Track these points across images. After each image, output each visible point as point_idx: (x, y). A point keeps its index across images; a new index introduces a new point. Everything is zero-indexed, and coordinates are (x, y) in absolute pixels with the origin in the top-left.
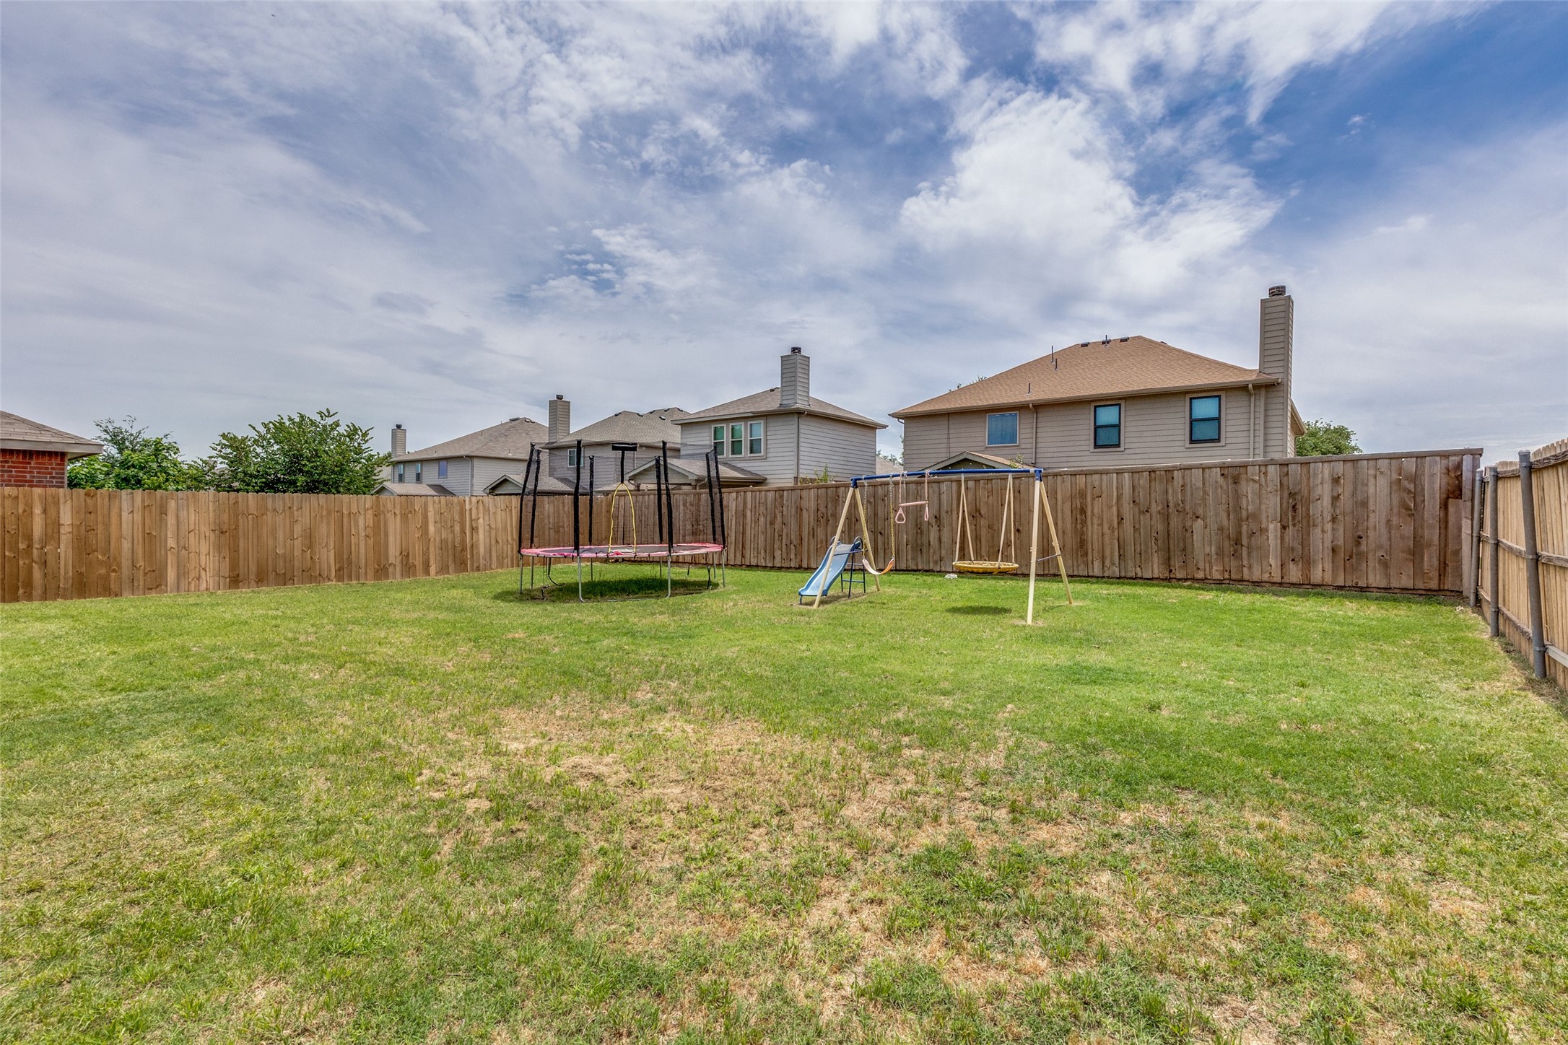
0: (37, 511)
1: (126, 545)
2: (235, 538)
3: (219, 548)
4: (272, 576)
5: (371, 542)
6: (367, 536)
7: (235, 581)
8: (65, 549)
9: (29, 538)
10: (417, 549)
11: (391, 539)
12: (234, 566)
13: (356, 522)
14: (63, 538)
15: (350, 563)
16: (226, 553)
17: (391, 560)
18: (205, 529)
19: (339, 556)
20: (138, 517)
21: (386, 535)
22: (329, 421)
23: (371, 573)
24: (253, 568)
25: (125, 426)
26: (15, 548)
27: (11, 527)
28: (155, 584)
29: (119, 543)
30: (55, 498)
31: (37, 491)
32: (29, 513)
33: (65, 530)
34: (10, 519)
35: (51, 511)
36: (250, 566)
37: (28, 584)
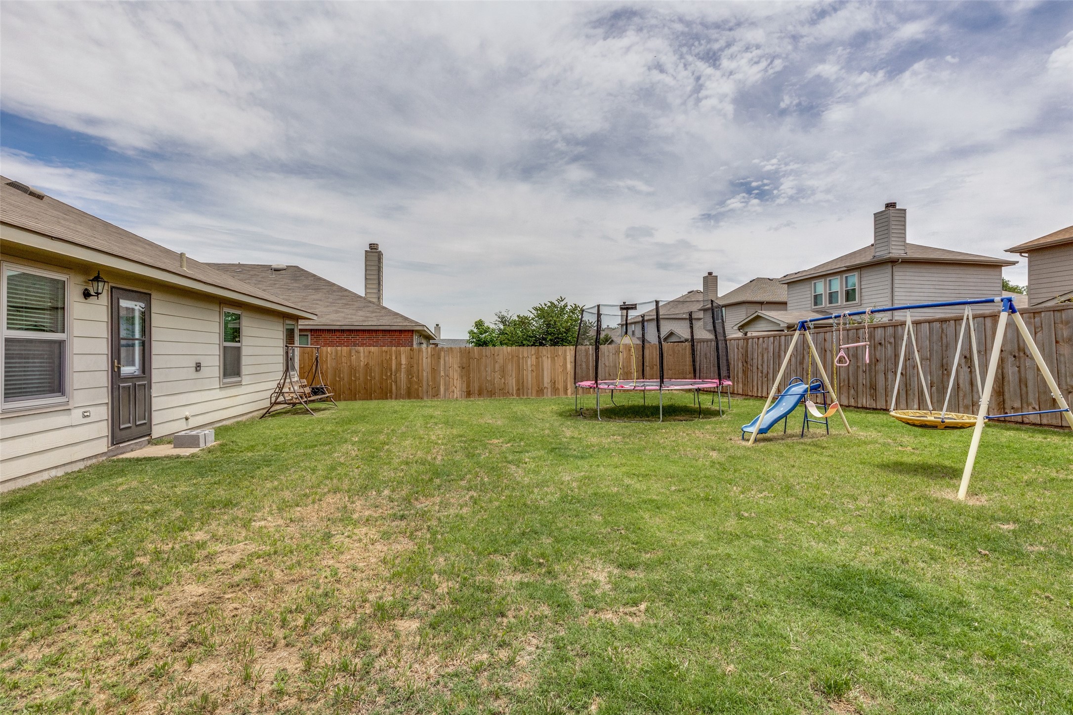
0: (394, 358)
1: (425, 374)
2: (469, 371)
3: (462, 377)
4: (485, 392)
5: (534, 374)
6: (532, 370)
7: (469, 394)
8: (403, 376)
9: (391, 370)
10: (560, 379)
11: (545, 373)
12: (468, 386)
13: (526, 362)
14: (403, 370)
15: (523, 386)
16: (465, 379)
17: (546, 385)
18: (456, 366)
19: (518, 381)
20: (429, 360)
21: (543, 370)
22: (563, 303)
23: (534, 392)
24: (477, 388)
25: (505, 314)
26: (386, 375)
27: (385, 365)
28: (436, 395)
29: (422, 373)
30: (400, 351)
31: (394, 348)
32: (391, 359)
33: (403, 366)
34: (385, 362)
35: (398, 357)
36: (475, 386)
37: (391, 392)
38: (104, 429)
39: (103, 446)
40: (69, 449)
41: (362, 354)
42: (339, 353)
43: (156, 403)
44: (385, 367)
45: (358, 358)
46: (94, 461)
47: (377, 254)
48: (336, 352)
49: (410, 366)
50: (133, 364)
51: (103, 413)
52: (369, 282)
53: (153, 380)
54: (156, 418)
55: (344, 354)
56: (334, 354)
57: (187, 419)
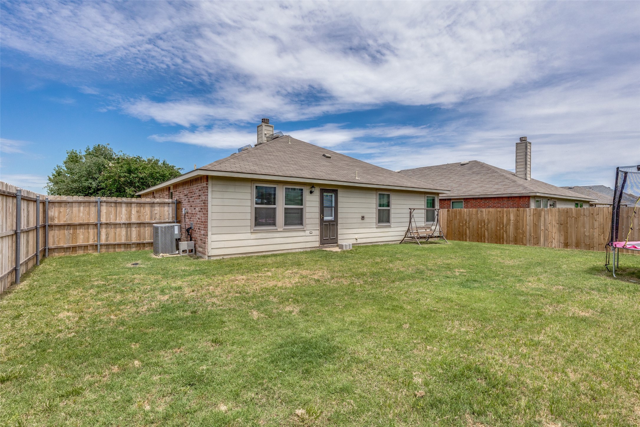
0: (505, 216)
1: (528, 227)
2: (566, 227)
3: (560, 231)
4: (583, 245)
7: (566, 245)
8: (511, 228)
9: (503, 224)
12: (566, 238)
14: (511, 224)
16: (563, 233)
18: (555, 223)
20: (532, 218)
26: (500, 227)
27: (499, 220)
28: (537, 243)
29: (526, 227)
30: (509, 211)
31: (505, 209)
32: (503, 216)
33: (512, 222)
34: (499, 218)
35: (508, 216)
36: (573, 239)
37: (503, 238)
38: (318, 238)
39: (317, 244)
40: (305, 243)
41: (484, 213)
42: (471, 212)
43: (340, 232)
44: (499, 223)
45: (482, 215)
46: (314, 249)
47: (524, 144)
48: (469, 211)
49: (517, 222)
50: (332, 216)
51: (318, 233)
52: (518, 164)
53: (339, 222)
54: (340, 237)
55: (474, 213)
56: (468, 213)
57: (356, 239)
